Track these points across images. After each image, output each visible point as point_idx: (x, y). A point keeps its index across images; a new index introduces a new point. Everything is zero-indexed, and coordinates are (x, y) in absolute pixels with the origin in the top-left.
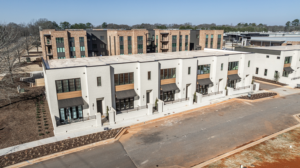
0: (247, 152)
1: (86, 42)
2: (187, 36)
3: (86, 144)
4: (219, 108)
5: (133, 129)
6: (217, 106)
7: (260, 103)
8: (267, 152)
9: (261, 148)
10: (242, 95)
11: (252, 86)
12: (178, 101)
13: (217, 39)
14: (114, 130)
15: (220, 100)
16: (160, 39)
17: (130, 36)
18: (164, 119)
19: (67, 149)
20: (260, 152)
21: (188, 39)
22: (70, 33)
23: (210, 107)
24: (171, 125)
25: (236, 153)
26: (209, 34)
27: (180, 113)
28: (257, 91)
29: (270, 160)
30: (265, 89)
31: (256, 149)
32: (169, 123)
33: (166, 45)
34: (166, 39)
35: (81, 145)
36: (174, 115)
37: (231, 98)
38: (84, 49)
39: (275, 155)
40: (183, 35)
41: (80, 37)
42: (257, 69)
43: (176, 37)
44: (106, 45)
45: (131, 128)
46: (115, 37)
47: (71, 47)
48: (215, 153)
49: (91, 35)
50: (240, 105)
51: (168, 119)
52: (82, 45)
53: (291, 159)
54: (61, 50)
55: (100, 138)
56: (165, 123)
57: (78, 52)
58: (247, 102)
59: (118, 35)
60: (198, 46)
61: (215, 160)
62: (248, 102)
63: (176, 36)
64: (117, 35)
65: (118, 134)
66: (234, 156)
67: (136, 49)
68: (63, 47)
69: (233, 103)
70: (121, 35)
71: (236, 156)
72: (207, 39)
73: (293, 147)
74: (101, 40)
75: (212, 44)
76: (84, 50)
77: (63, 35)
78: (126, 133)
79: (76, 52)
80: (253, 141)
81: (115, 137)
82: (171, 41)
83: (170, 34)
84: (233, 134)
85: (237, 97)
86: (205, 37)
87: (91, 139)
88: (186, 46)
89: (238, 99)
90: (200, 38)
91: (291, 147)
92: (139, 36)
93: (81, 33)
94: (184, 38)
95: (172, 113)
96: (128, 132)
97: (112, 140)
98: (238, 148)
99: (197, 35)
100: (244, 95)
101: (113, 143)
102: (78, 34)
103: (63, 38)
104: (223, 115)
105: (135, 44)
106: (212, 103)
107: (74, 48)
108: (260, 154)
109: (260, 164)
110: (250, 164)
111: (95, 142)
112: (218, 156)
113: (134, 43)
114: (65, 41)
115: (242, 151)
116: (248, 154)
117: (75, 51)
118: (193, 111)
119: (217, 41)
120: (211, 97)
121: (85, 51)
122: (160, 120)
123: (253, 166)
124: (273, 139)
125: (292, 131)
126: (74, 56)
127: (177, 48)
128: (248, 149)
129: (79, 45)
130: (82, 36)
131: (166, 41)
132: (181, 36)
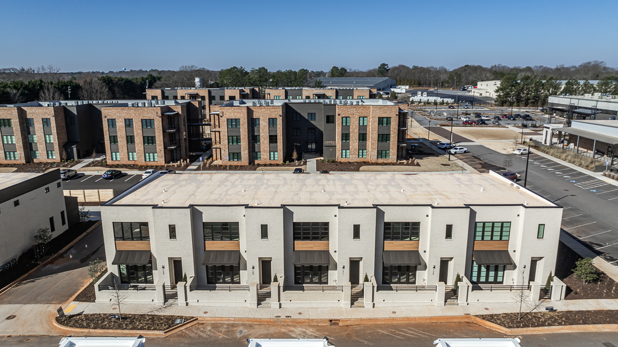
2: (272, 121)
13: (377, 129)
17: (129, 119)
22: (26, 112)
26: (353, 114)
38: (52, 139)
41: (42, 119)
43: (238, 122)
47: (29, 136)
52: (47, 132)
54: (8, 140)
57: (41, 144)
59: (105, 117)
63: (236, 120)
68: (12, 134)
77: (11, 114)
79: (38, 144)
82: (224, 131)
83: (222, 116)
92: (145, 118)
93: (44, 110)
94: (263, 124)
102: (39, 113)
103: (11, 119)
107: (34, 136)
114: (14, 124)
119: (376, 132)
121: (53, 143)
126: (35, 152)
127: (242, 146)
129: (42, 133)
130: (46, 116)
132: (252, 120)
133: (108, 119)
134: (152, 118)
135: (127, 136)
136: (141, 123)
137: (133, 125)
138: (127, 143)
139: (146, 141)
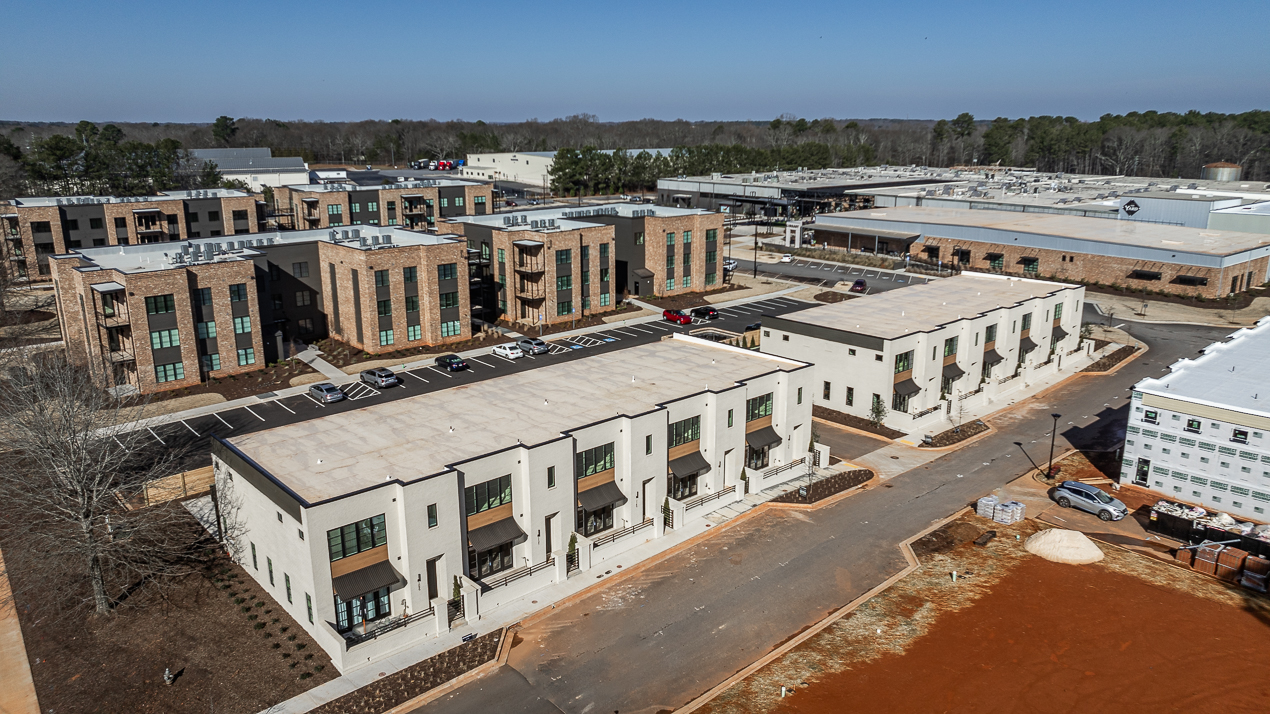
0: (794, 656)
1: (253, 300)
2: (604, 248)
3: (435, 685)
4: (731, 541)
5: (530, 628)
6: (725, 532)
7: (828, 511)
8: (834, 651)
9: (823, 642)
10: (785, 487)
11: (809, 456)
12: (625, 532)
13: (705, 246)
14: (484, 637)
15: (731, 514)
16: (514, 262)
17: (410, 268)
18: (599, 590)
19: (396, 704)
20: (820, 651)
21: (610, 255)
22: (196, 276)
23: (707, 538)
24: (621, 605)
25: (773, 662)
26: (678, 228)
27: (636, 567)
28: (825, 471)
29: (837, 666)
30: (847, 455)
31: (813, 645)
32: (615, 601)
33: (537, 282)
34: (533, 264)
35: (423, 690)
36: (621, 574)
37: (758, 503)
38: (249, 324)
39: (848, 654)
40: (592, 245)
41: (230, 286)
42: (827, 385)
43: (570, 254)
44: (315, 294)
45: (524, 626)
46: (355, 273)
47: (200, 325)
48: (729, 667)
49: (267, 270)
50: (780, 523)
51: (610, 589)
52: (240, 311)
53: (875, 659)
54: (166, 339)
55: (461, 664)
56: (605, 603)
57: (226, 338)
58: (797, 511)
59: (371, 268)
60: (643, 270)
61: (732, 682)
62: (801, 512)
63: (567, 252)
64: (364, 266)
65: (499, 649)
66: (769, 670)
67: (435, 311)
68: (172, 325)
69: (762, 517)
70: (379, 265)
71: (774, 667)
72: (671, 249)
73: (883, 632)
74: (297, 276)
75: (688, 262)
76: (246, 331)
77: (173, 284)
78: (516, 642)
79: (219, 340)
80: (809, 627)
81: (496, 658)
82: (552, 271)
83: (549, 248)
84: (766, 612)
85: (772, 498)
86: (663, 241)
87: (440, 670)
88: (602, 280)
89: (774, 504)
90: (646, 244)
91: (879, 631)
92: (444, 265)
93: (236, 269)
94: (594, 254)
95: (615, 571)
96: (521, 640)
97: (492, 667)
98: (777, 647)
99: (636, 234)
100: (790, 488)
101: (497, 674)
102: (223, 274)
103: (172, 295)
104: (740, 562)
105: (431, 293)
106: (713, 525)
107: (210, 324)
108: (819, 657)
109: (817, 678)
110: (799, 681)
111: (454, 677)
112: (737, 672)
113: (426, 289)
114: (179, 305)
115: (784, 655)
116: (796, 660)
117: (215, 338)
118: (668, 557)
119: (704, 250)
120: (708, 507)
121: (250, 333)
122: (589, 595)
123: (806, 686)
124: (848, 616)
125: (890, 589)
126: (211, 356)
127: (574, 291)
128: (797, 648)
129: (228, 314)
130: (239, 280)
131: (535, 270)
132: (584, 250)
134: (454, 261)
136: (437, 273)
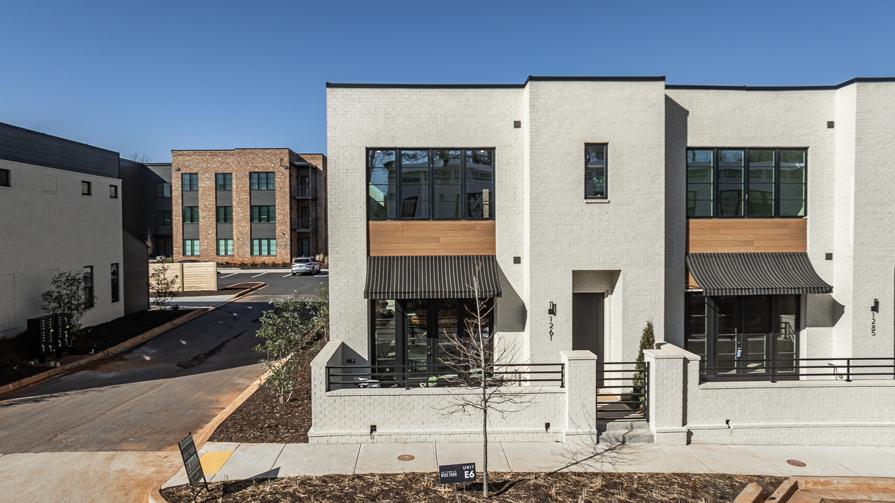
133: (182, 174)
134: (271, 170)
135: (217, 208)
136: (248, 180)
137: (231, 185)
138: (218, 220)
139: (256, 215)
